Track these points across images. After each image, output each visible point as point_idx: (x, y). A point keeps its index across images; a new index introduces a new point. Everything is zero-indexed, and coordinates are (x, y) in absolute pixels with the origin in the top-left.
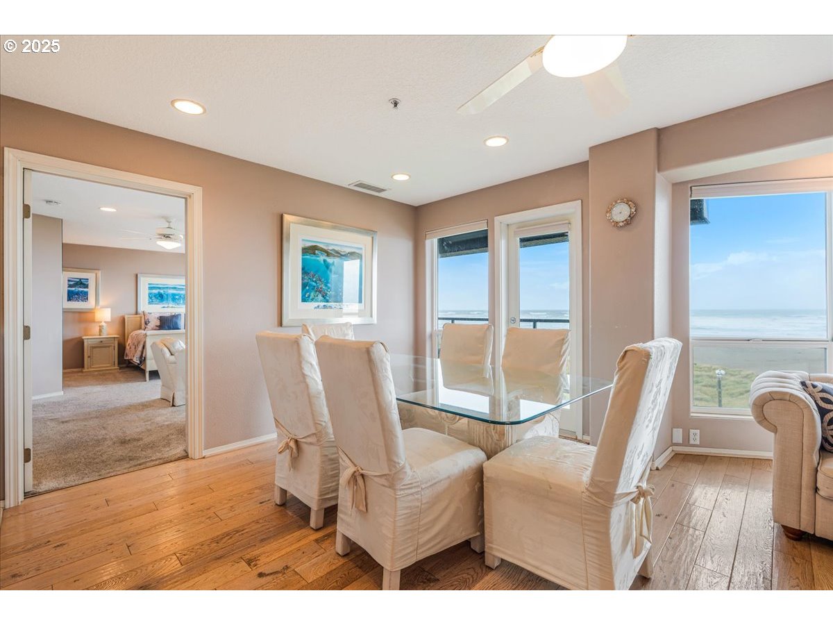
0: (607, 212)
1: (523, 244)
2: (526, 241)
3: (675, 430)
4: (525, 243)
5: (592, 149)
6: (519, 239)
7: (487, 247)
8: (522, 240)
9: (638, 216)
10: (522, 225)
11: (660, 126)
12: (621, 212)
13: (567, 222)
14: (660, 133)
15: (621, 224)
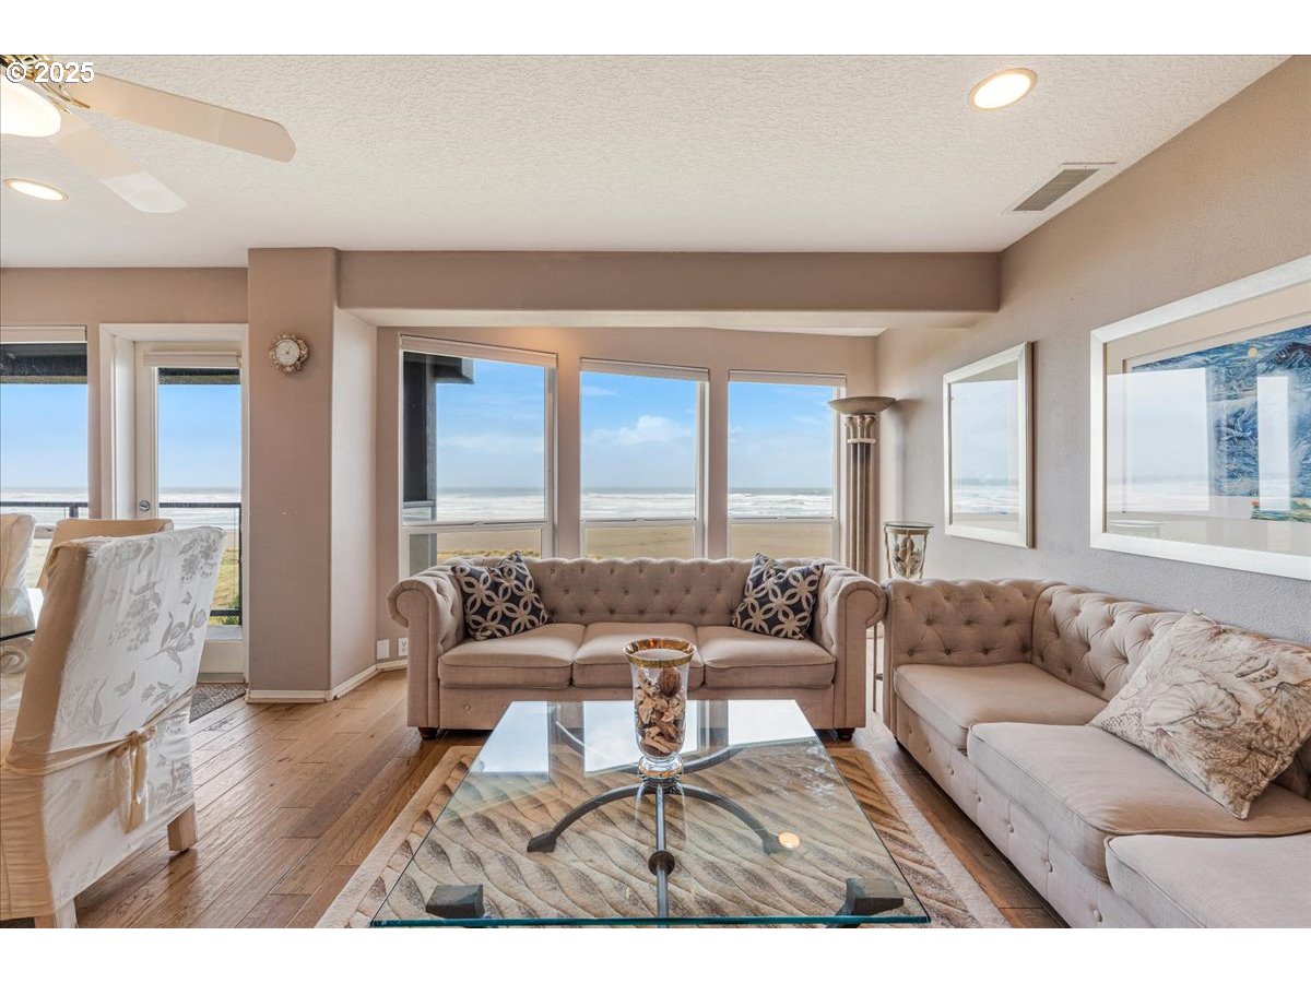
0: (270, 349)
1: (164, 378)
2: (170, 375)
3: (379, 643)
4: (168, 377)
5: (253, 252)
6: (156, 369)
7: (86, 375)
8: (163, 372)
9: (312, 362)
10: (162, 347)
11: (340, 247)
12: (288, 353)
13: (235, 353)
14: (339, 255)
15: (288, 369)
